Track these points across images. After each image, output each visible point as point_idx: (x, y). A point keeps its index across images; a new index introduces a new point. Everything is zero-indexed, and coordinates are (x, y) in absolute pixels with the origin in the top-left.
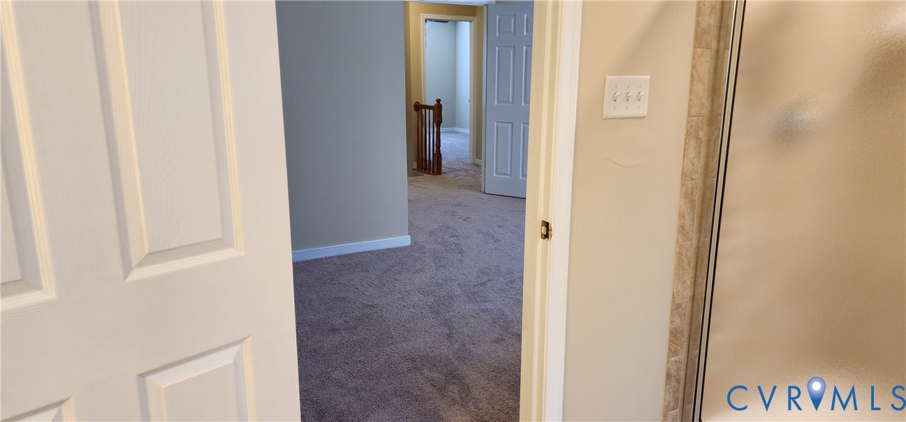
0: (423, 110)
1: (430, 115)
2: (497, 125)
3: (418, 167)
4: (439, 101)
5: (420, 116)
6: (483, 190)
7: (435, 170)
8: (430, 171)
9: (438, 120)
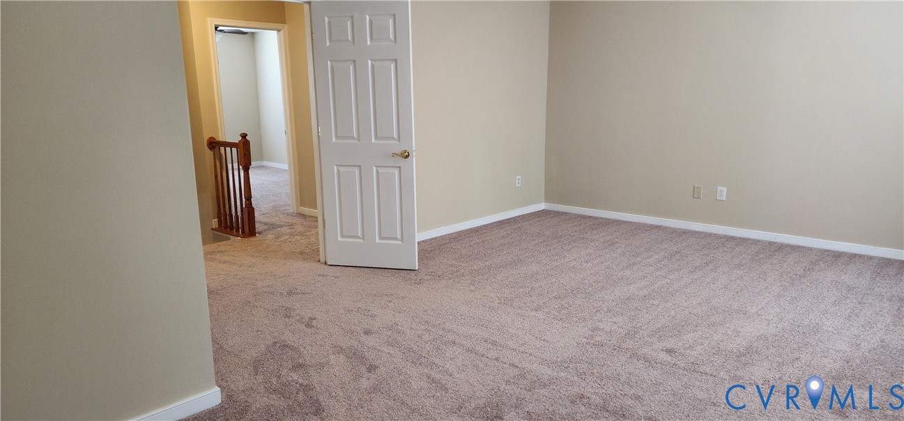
0: (222, 149)
1: (232, 155)
2: (338, 171)
3: (220, 225)
4: (244, 136)
5: (217, 155)
6: (322, 260)
7: (247, 229)
8: (238, 231)
9: (246, 164)
